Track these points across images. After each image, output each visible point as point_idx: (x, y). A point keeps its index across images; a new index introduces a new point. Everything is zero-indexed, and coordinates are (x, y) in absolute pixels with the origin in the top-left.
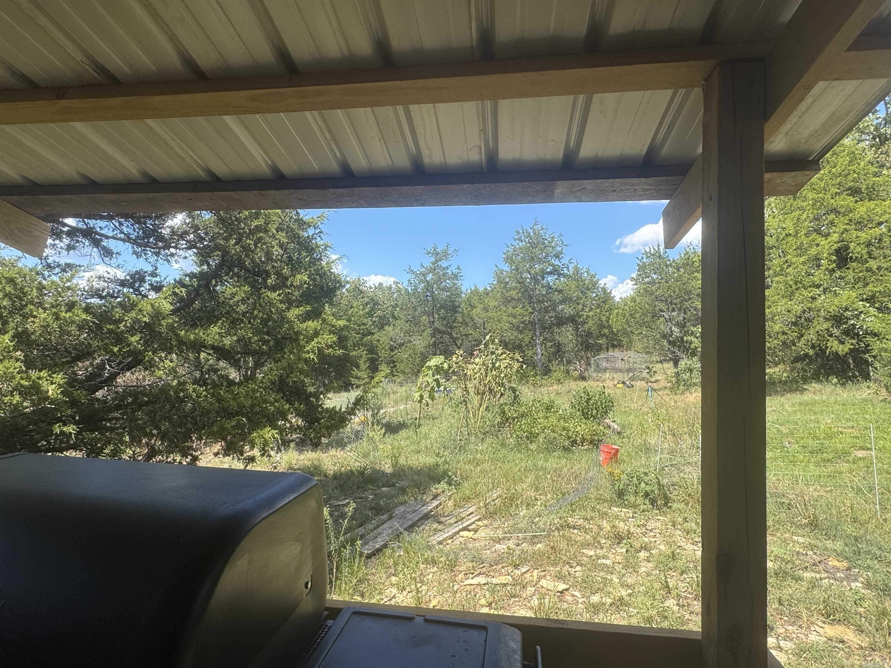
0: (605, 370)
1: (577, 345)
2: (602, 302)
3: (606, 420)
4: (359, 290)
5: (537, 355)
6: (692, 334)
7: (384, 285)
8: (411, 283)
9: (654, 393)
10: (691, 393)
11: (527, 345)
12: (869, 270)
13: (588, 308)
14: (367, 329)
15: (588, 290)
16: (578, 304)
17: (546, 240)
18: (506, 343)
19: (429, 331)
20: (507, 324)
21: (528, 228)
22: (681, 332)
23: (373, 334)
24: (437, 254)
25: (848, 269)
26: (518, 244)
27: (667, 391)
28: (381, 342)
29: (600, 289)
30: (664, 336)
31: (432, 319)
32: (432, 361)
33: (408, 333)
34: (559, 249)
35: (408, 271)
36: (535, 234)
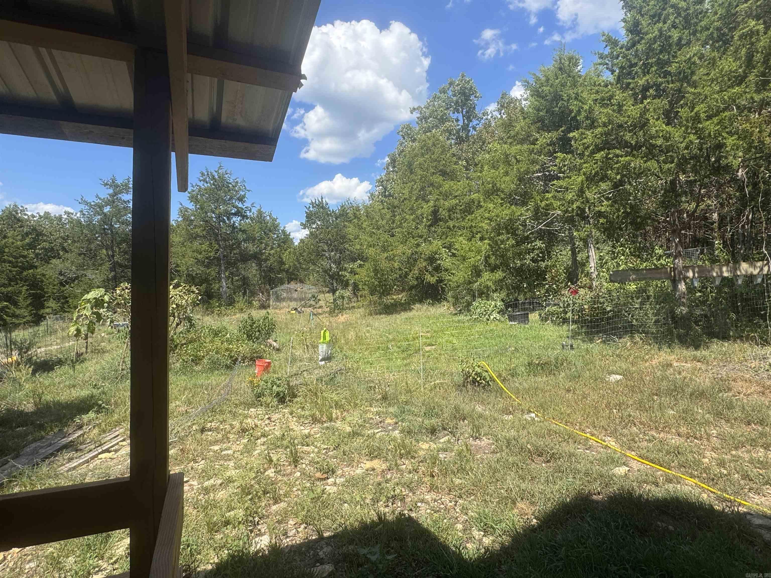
0: (284, 299)
1: (260, 279)
2: (282, 242)
3: (269, 340)
4: (15, 217)
5: (223, 288)
6: (345, 270)
7: (52, 215)
8: (84, 215)
9: (314, 317)
10: (342, 315)
11: (213, 279)
12: (449, 228)
13: (270, 247)
14: (27, 262)
15: (270, 231)
16: (261, 243)
17: (230, 183)
18: (193, 277)
19: (107, 265)
20: (192, 259)
21: (213, 171)
22: (337, 268)
23: (36, 267)
24: (117, 186)
25: (438, 225)
26: (203, 185)
27: (327, 315)
28: (47, 276)
29: (280, 231)
30: (325, 271)
31: (110, 253)
32: (91, 294)
33: (81, 267)
34: (243, 193)
35: (80, 201)
36: (219, 177)
